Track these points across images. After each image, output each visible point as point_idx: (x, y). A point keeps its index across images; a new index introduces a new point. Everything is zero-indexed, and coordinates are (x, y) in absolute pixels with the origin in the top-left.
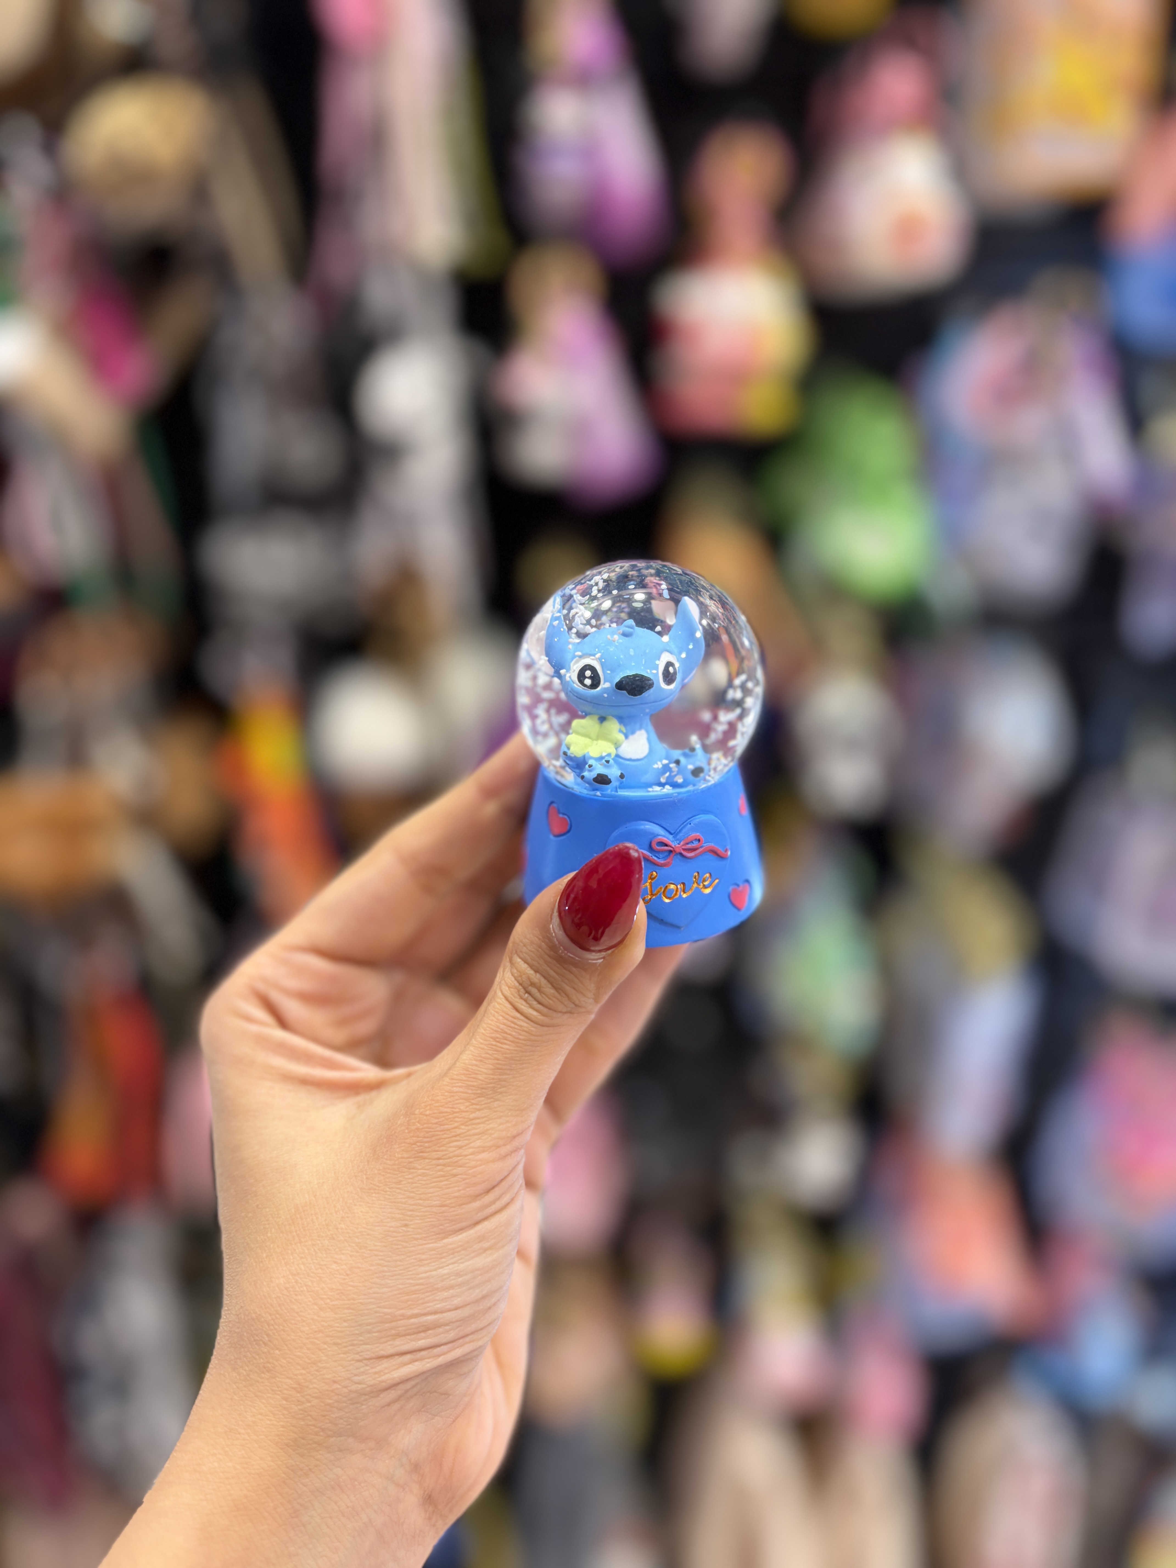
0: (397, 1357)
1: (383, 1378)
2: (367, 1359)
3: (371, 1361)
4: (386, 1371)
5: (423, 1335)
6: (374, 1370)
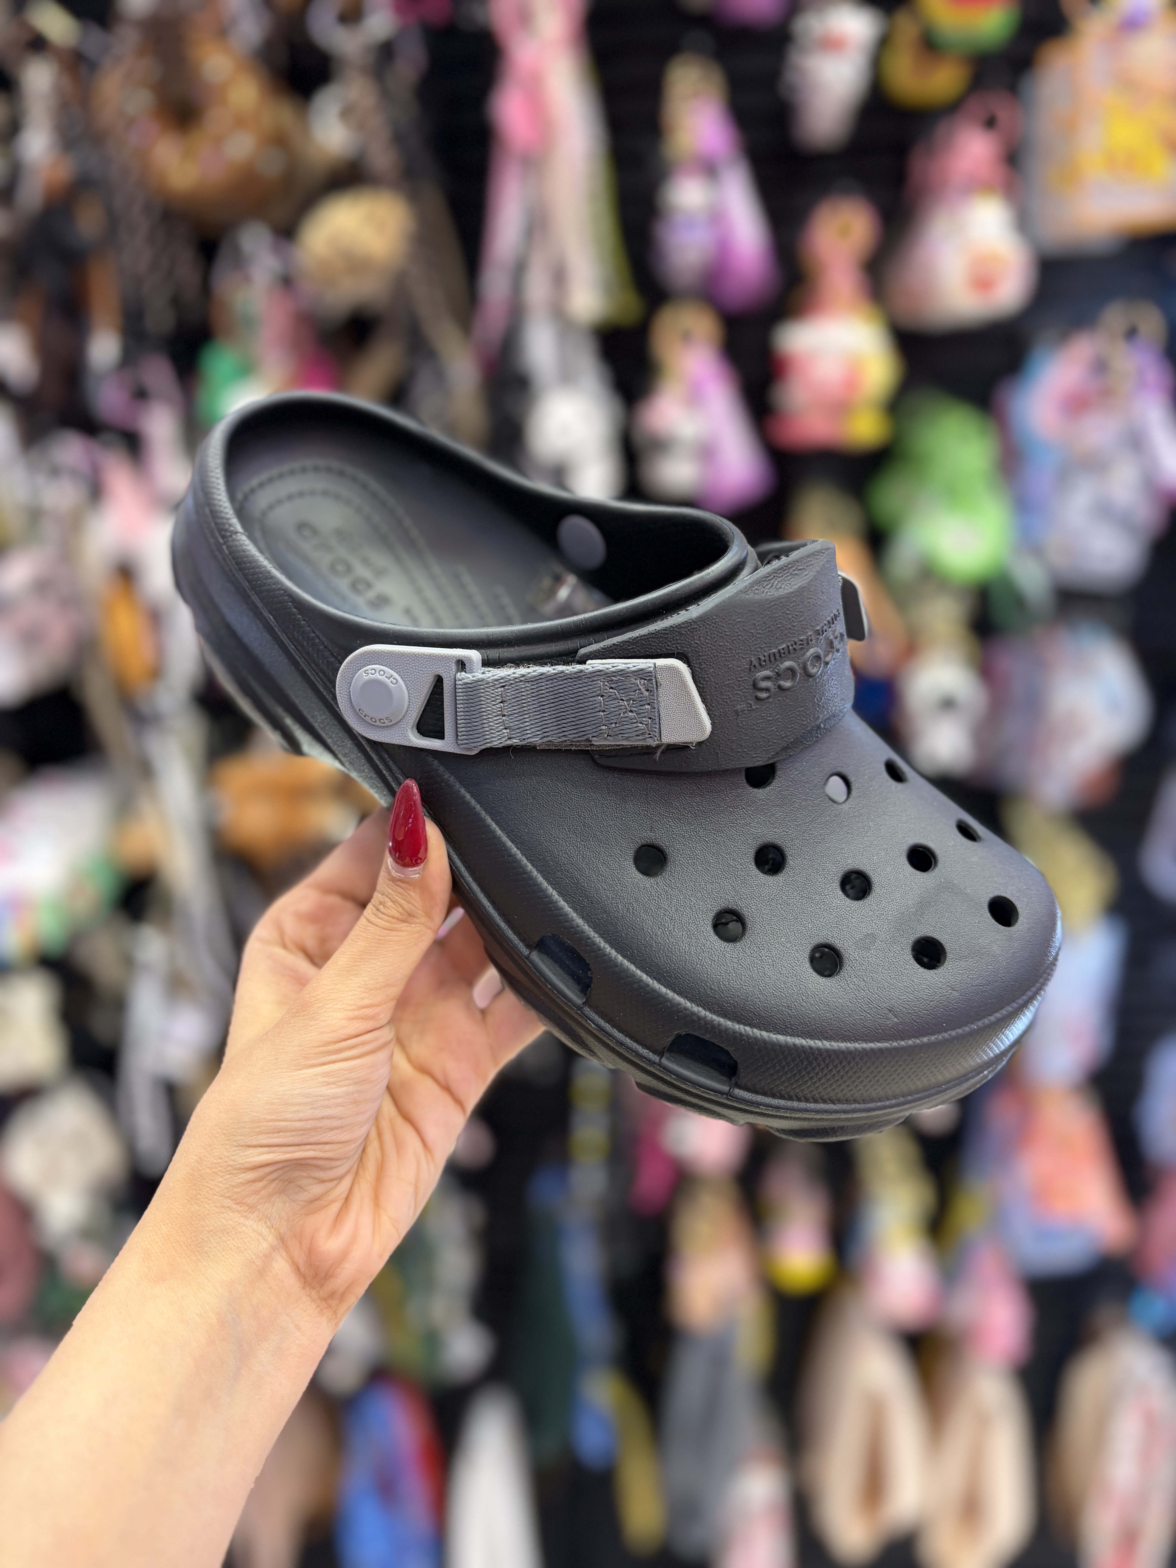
1: (248, 1160)
2: (239, 1146)
3: (243, 1148)
4: (250, 1155)
5: (276, 1135)
6: (243, 1154)
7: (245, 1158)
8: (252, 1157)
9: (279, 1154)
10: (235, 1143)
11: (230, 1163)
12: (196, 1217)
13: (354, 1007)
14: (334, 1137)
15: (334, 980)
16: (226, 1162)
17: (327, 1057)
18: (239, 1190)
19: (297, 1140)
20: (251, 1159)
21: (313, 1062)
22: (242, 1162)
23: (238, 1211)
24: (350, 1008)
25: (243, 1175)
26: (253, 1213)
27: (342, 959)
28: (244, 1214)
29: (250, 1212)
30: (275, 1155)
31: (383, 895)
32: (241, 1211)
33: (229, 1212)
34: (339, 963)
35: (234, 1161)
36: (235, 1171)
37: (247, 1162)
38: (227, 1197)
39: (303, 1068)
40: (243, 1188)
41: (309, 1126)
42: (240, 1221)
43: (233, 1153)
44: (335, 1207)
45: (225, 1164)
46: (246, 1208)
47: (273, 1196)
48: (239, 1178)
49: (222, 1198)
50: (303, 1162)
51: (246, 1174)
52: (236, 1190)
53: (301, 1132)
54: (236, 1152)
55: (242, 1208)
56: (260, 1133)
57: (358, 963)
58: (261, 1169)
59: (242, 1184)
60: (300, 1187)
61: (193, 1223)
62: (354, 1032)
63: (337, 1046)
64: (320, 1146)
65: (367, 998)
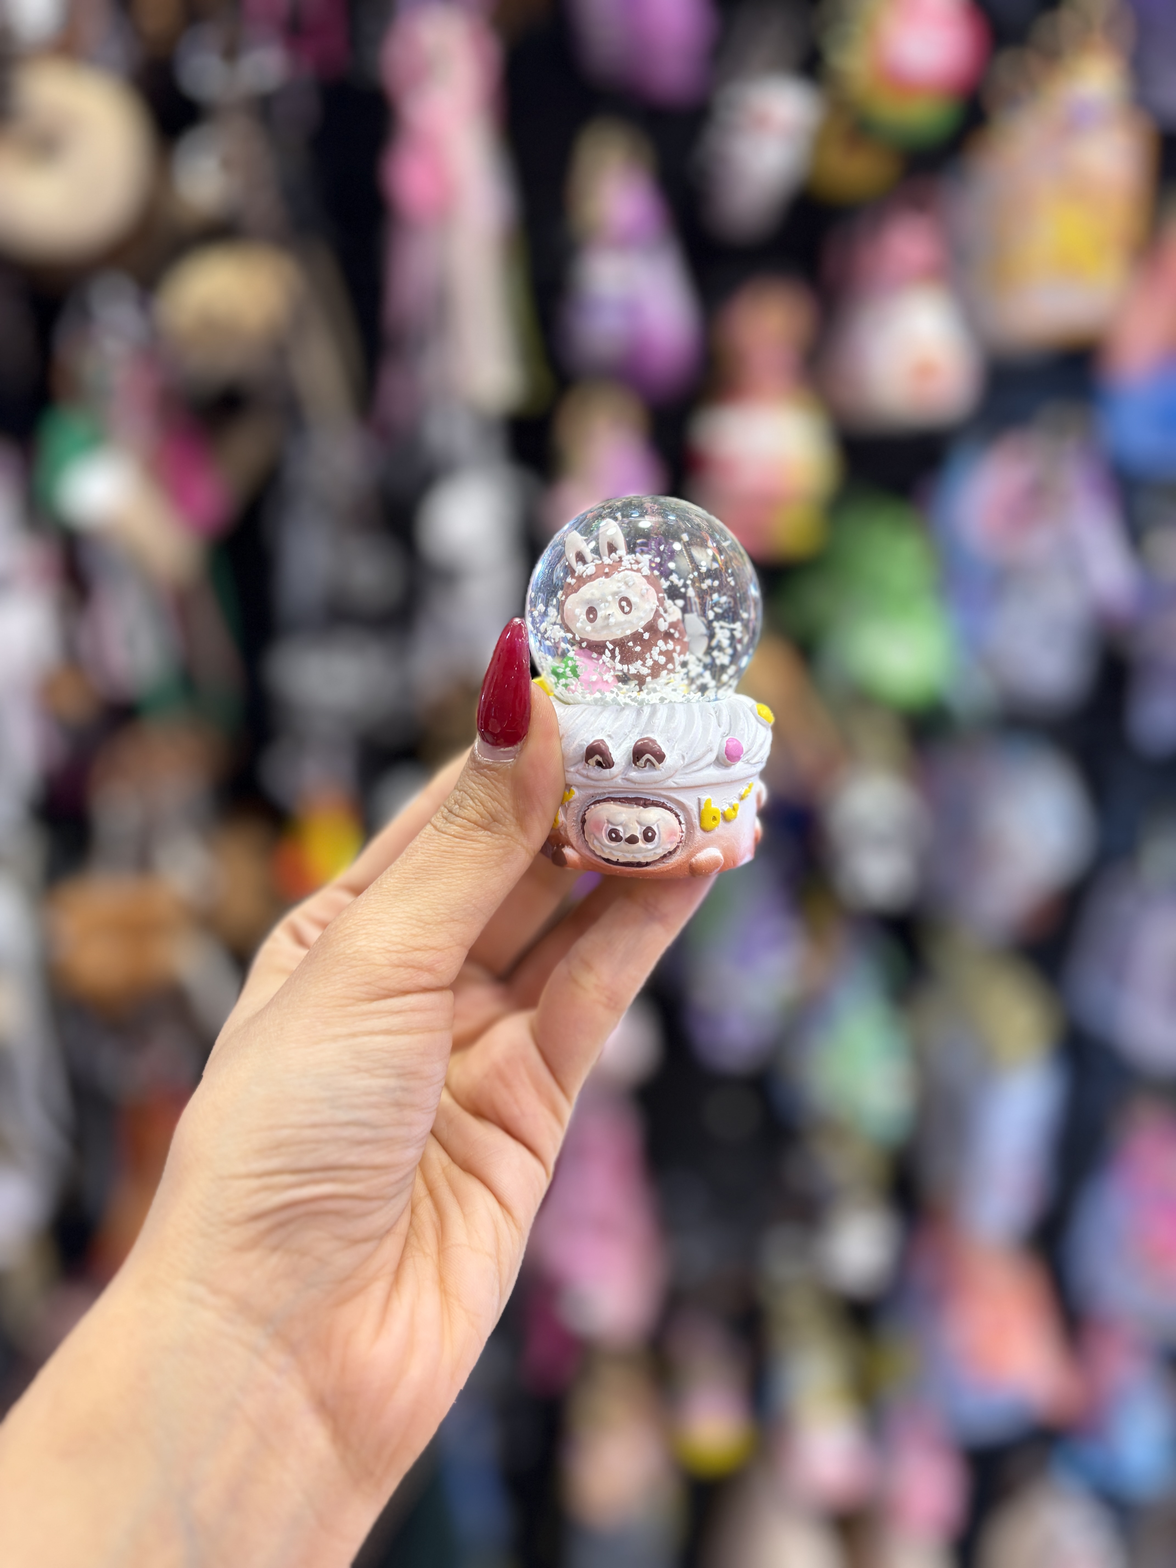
65: (420, 935)
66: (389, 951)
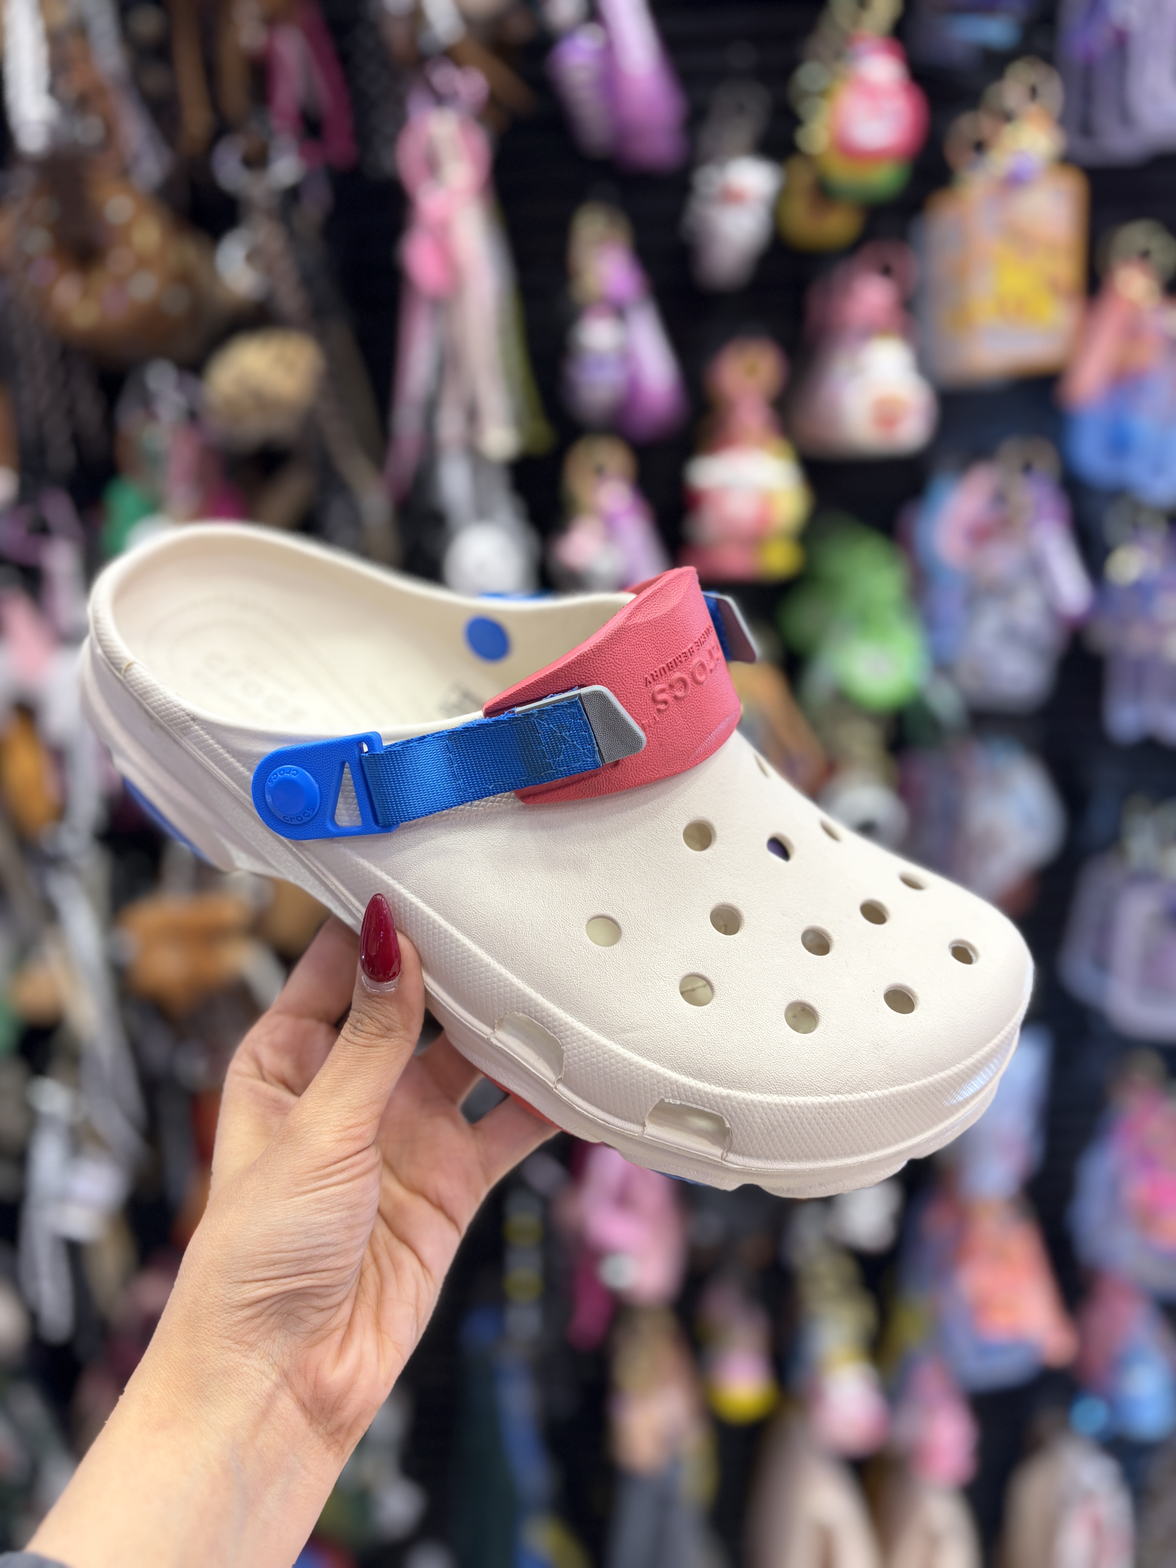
0: (254, 1283)
2: (235, 1282)
3: (238, 1284)
4: (247, 1292)
5: (272, 1267)
6: (239, 1290)
7: (241, 1294)
8: (249, 1293)
9: (275, 1287)
10: (230, 1280)
11: (227, 1301)
12: (195, 1360)
13: (340, 1128)
14: (330, 1264)
15: (317, 1103)
16: (222, 1301)
17: (318, 1182)
18: (238, 1328)
19: (293, 1270)
20: (248, 1295)
21: (305, 1188)
22: (238, 1299)
23: (238, 1351)
24: (337, 1129)
25: (240, 1313)
26: (254, 1351)
27: (324, 1081)
28: (244, 1354)
29: (251, 1351)
30: (272, 1288)
31: (359, 1012)
32: (242, 1350)
33: (229, 1352)
34: (321, 1086)
35: (230, 1299)
36: (232, 1309)
37: (244, 1299)
38: (225, 1337)
39: (295, 1196)
40: (241, 1326)
41: (304, 1256)
42: (241, 1362)
43: (229, 1291)
44: (338, 1336)
45: (222, 1303)
46: (247, 1347)
47: (273, 1331)
48: (237, 1316)
49: (221, 1338)
50: (301, 1292)
51: (243, 1311)
52: (234, 1329)
53: (297, 1262)
54: (232, 1289)
55: (242, 1348)
56: (255, 1267)
57: (340, 1083)
58: (259, 1304)
59: (240, 1322)
60: (299, 1318)
61: (192, 1366)
62: (343, 1155)
63: (328, 1170)
64: (317, 1274)
65: (353, 1117)
66: (334, 1132)
